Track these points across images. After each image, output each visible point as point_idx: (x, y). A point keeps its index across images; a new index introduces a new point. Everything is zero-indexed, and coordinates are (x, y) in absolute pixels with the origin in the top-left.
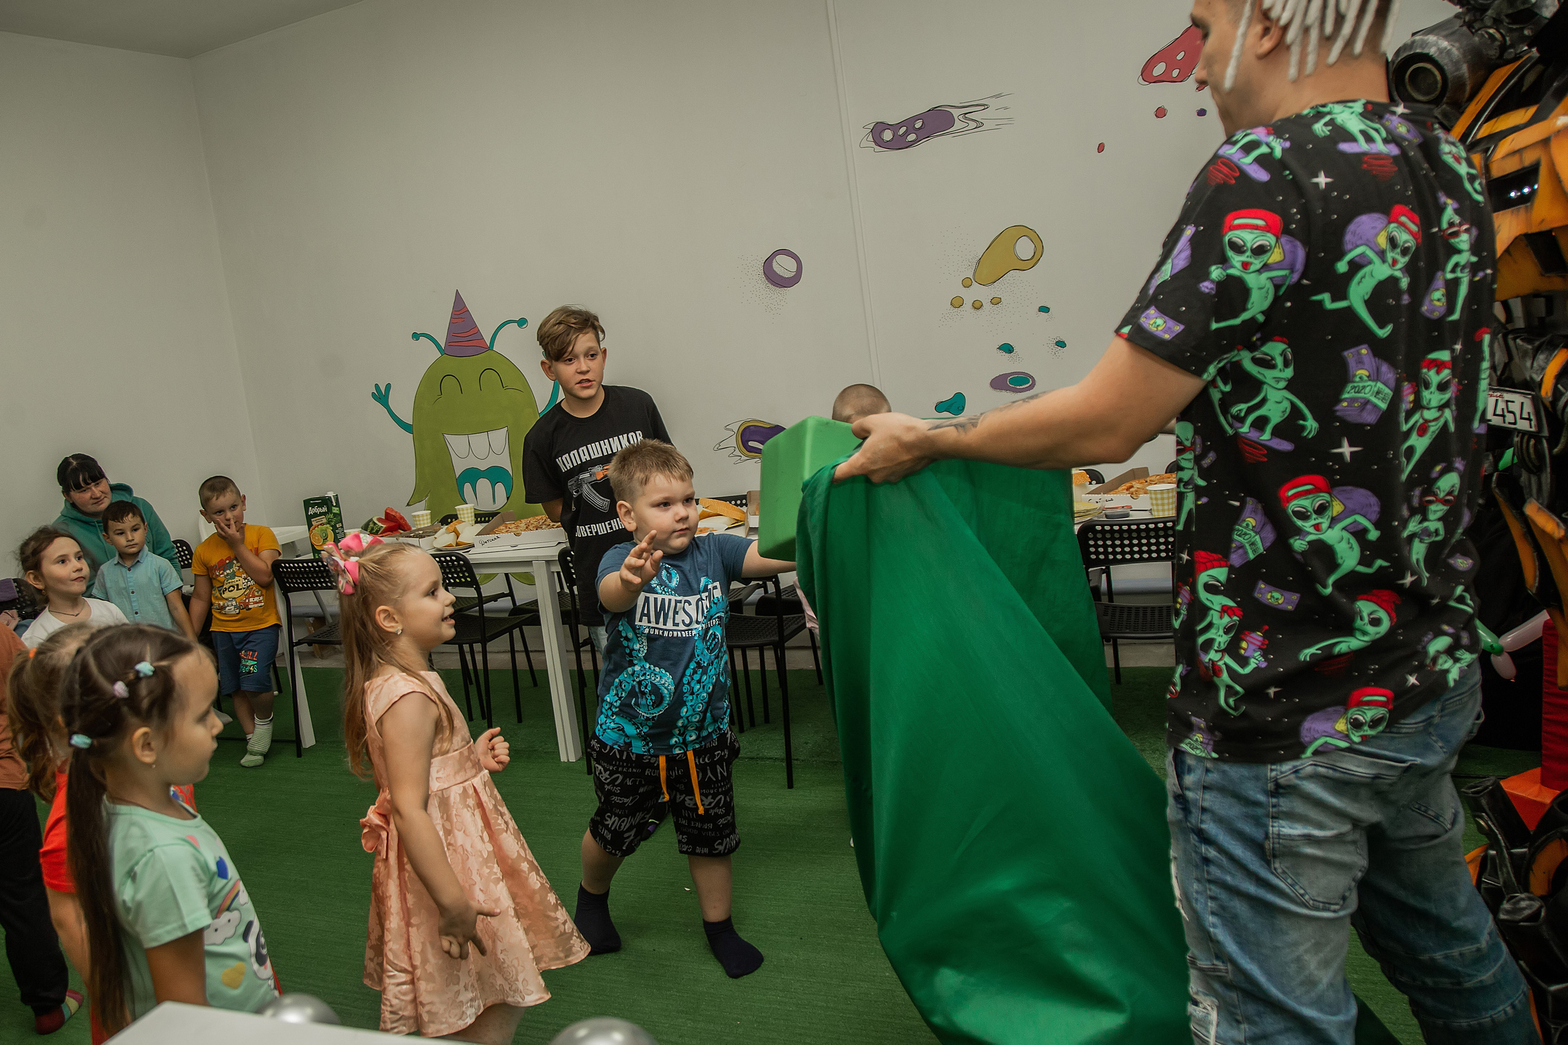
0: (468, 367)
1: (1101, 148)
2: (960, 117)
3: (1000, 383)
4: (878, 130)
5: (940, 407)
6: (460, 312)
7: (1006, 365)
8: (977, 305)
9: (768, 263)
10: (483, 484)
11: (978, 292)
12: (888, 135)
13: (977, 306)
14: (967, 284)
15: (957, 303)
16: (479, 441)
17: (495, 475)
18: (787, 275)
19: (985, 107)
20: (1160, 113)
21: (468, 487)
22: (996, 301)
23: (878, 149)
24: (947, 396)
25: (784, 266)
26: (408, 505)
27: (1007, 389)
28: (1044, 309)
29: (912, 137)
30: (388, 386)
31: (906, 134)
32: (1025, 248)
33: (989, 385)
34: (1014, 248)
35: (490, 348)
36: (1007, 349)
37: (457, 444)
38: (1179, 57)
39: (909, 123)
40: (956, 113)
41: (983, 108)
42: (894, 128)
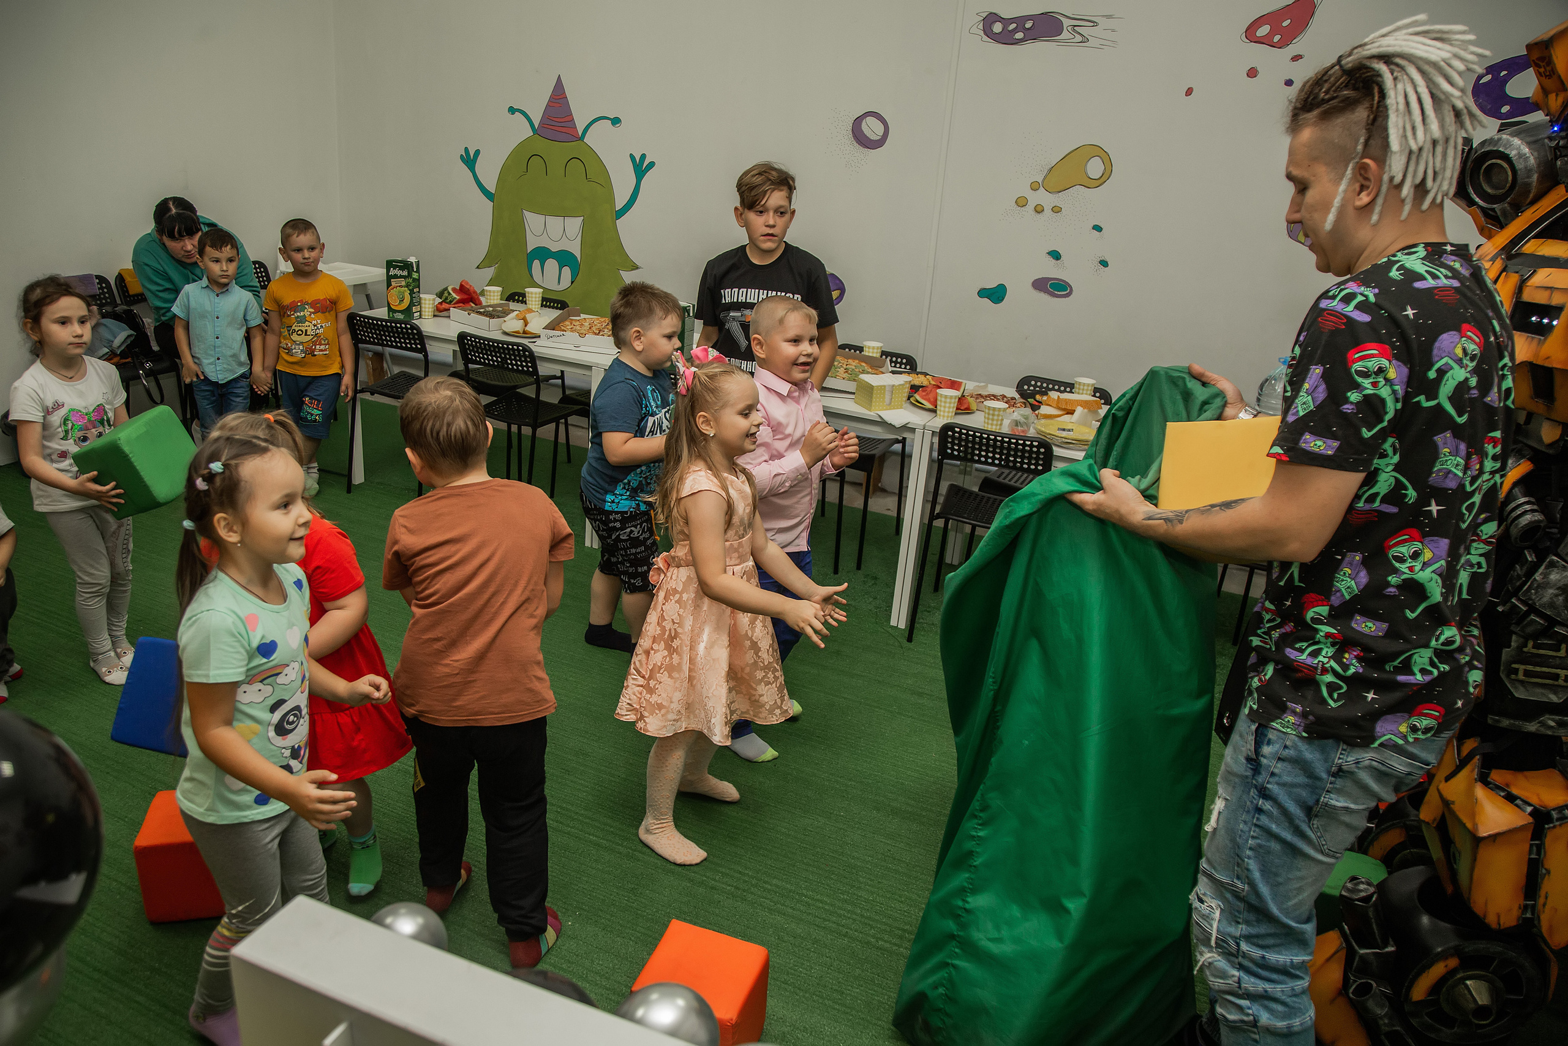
0: (557, 152)
1: (1189, 92)
2: (1069, 28)
3: (1040, 285)
4: (990, 19)
5: (983, 293)
6: (558, 97)
7: (1051, 270)
8: (1039, 209)
9: (858, 121)
10: (552, 265)
11: (1042, 197)
12: (998, 28)
13: (1039, 210)
14: (1035, 187)
15: (1021, 202)
16: (555, 223)
17: (564, 258)
18: (874, 137)
19: (1095, 24)
20: (1252, 73)
21: (536, 264)
22: (1056, 210)
23: (985, 38)
24: (992, 284)
25: (872, 129)
26: (478, 267)
27: (1046, 291)
28: (1098, 228)
29: (1019, 35)
30: (477, 152)
31: (1015, 31)
32: (1095, 168)
33: (1030, 284)
34: (1086, 165)
35: (581, 139)
36: (1055, 255)
37: (533, 221)
38: (1285, 24)
39: (1020, 21)
40: (1066, 23)
41: (1092, 24)
42: (1006, 22)
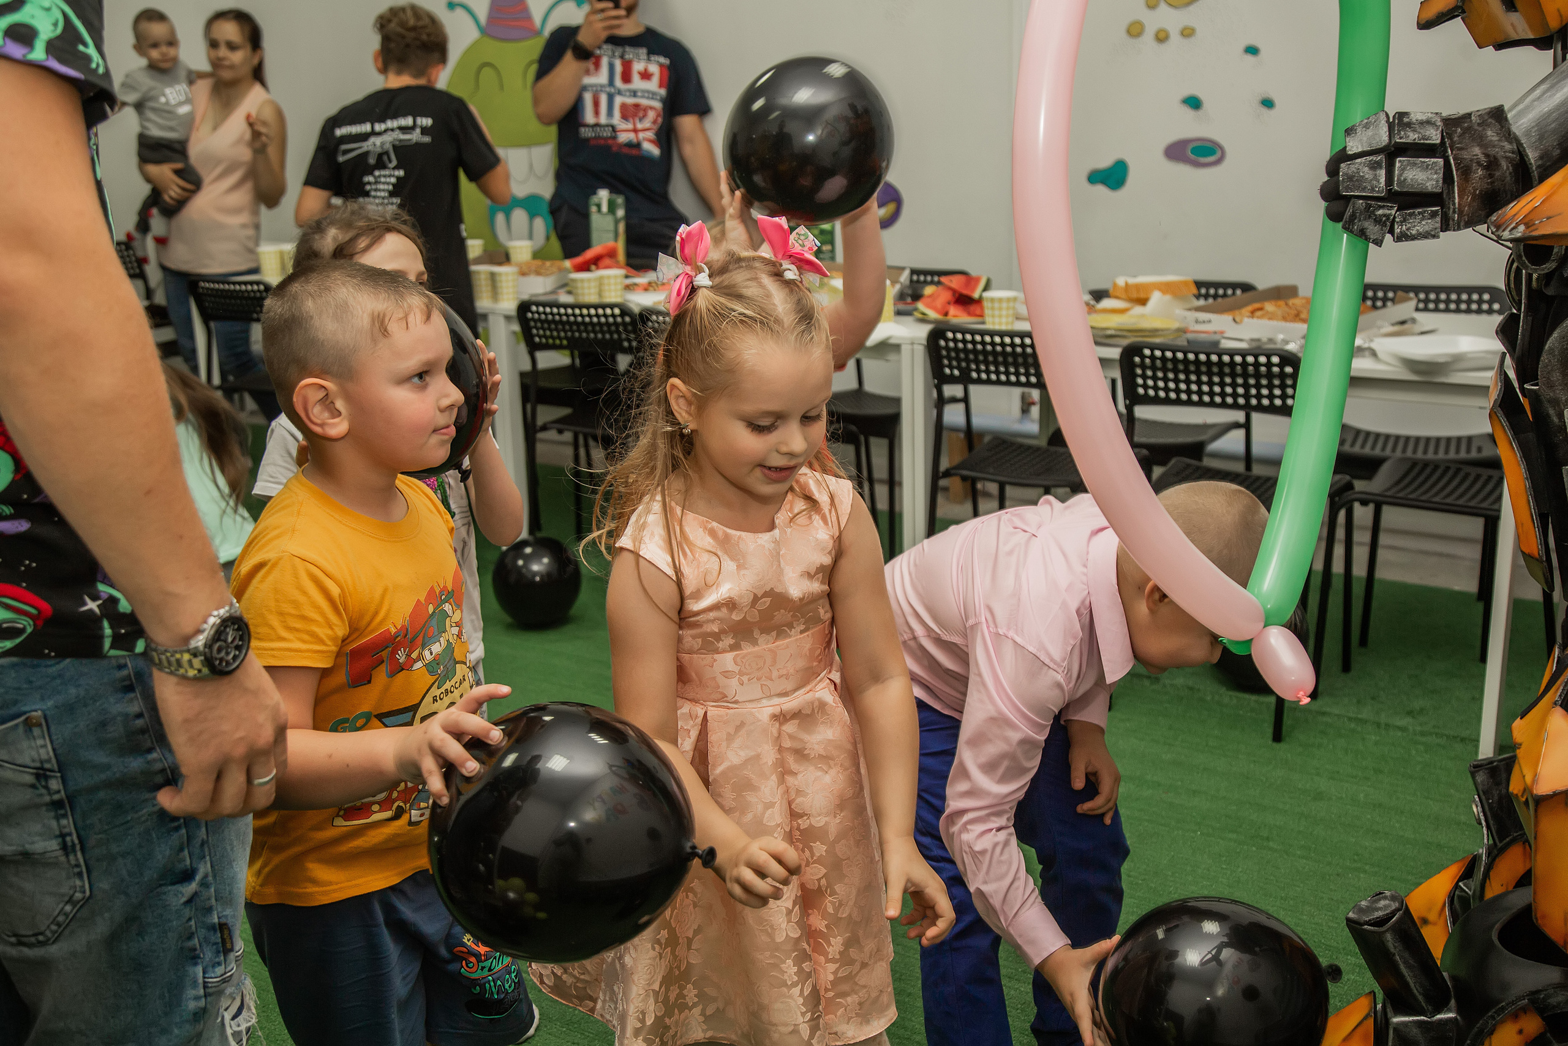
0: (512, 57)
3: (1178, 152)
5: (1097, 177)
7: (1189, 127)
8: (1162, 35)
11: (1164, 17)
13: (1162, 37)
14: (1152, 3)
15: (1135, 30)
16: (519, 157)
22: (1187, 33)
24: (1105, 162)
27: (1187, 161)
28: (1252, 50)
33: (1162, 153)
35: (539, 33)
36: (1194, 103)
